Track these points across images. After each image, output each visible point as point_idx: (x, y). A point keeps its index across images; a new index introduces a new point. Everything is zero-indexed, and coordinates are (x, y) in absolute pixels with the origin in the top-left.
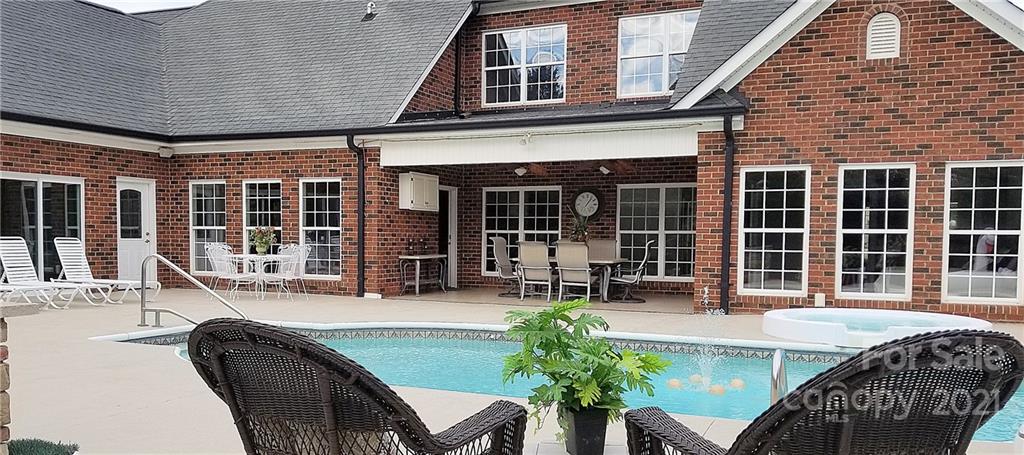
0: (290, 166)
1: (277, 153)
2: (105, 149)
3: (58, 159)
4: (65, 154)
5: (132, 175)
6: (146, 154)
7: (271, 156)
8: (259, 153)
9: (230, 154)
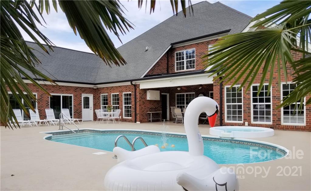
0: (120, 90)
1: (118, 86)
2: (79, 87)
3: (66, 90)
4: (68, 89)
5: (86, 93)
6: (90, 88)
7: (116, 87)
8: (114, 87)
9: (109, 87)
